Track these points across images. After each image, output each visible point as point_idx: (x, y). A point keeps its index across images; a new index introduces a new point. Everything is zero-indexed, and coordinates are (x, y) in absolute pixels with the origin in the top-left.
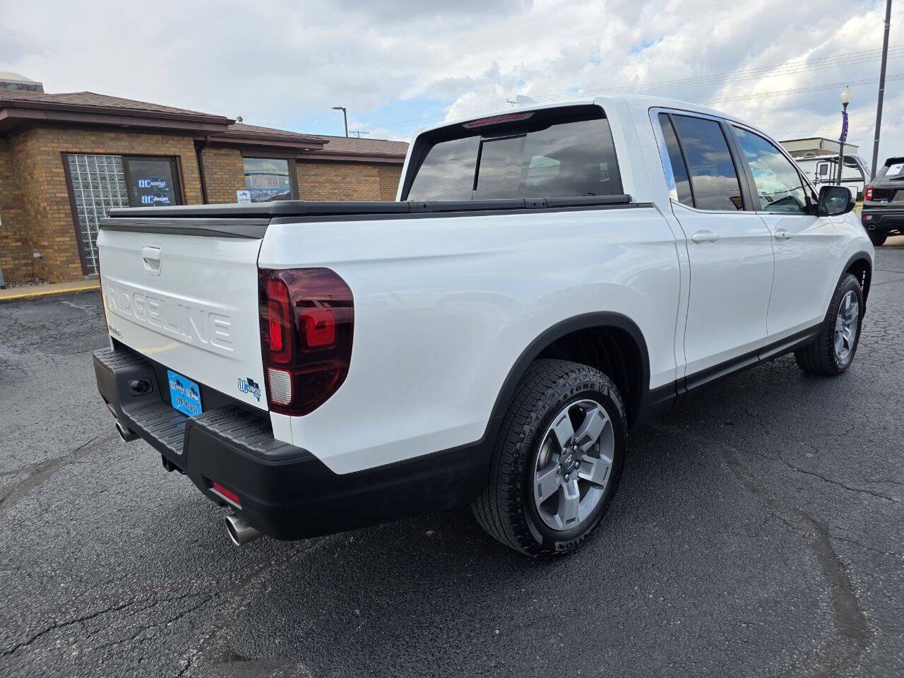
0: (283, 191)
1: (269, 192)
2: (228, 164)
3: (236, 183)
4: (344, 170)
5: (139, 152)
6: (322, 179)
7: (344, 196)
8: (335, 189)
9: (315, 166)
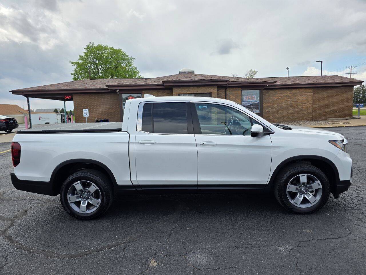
0: (256, 102)
1: (250, 102)
2: (235, 93)
3: (238, 99)
4: (294, 91)
5: (199, 93)
6: (283, 95)
7: (293, 102)
8: (288, 99)
9: (280, 90)
